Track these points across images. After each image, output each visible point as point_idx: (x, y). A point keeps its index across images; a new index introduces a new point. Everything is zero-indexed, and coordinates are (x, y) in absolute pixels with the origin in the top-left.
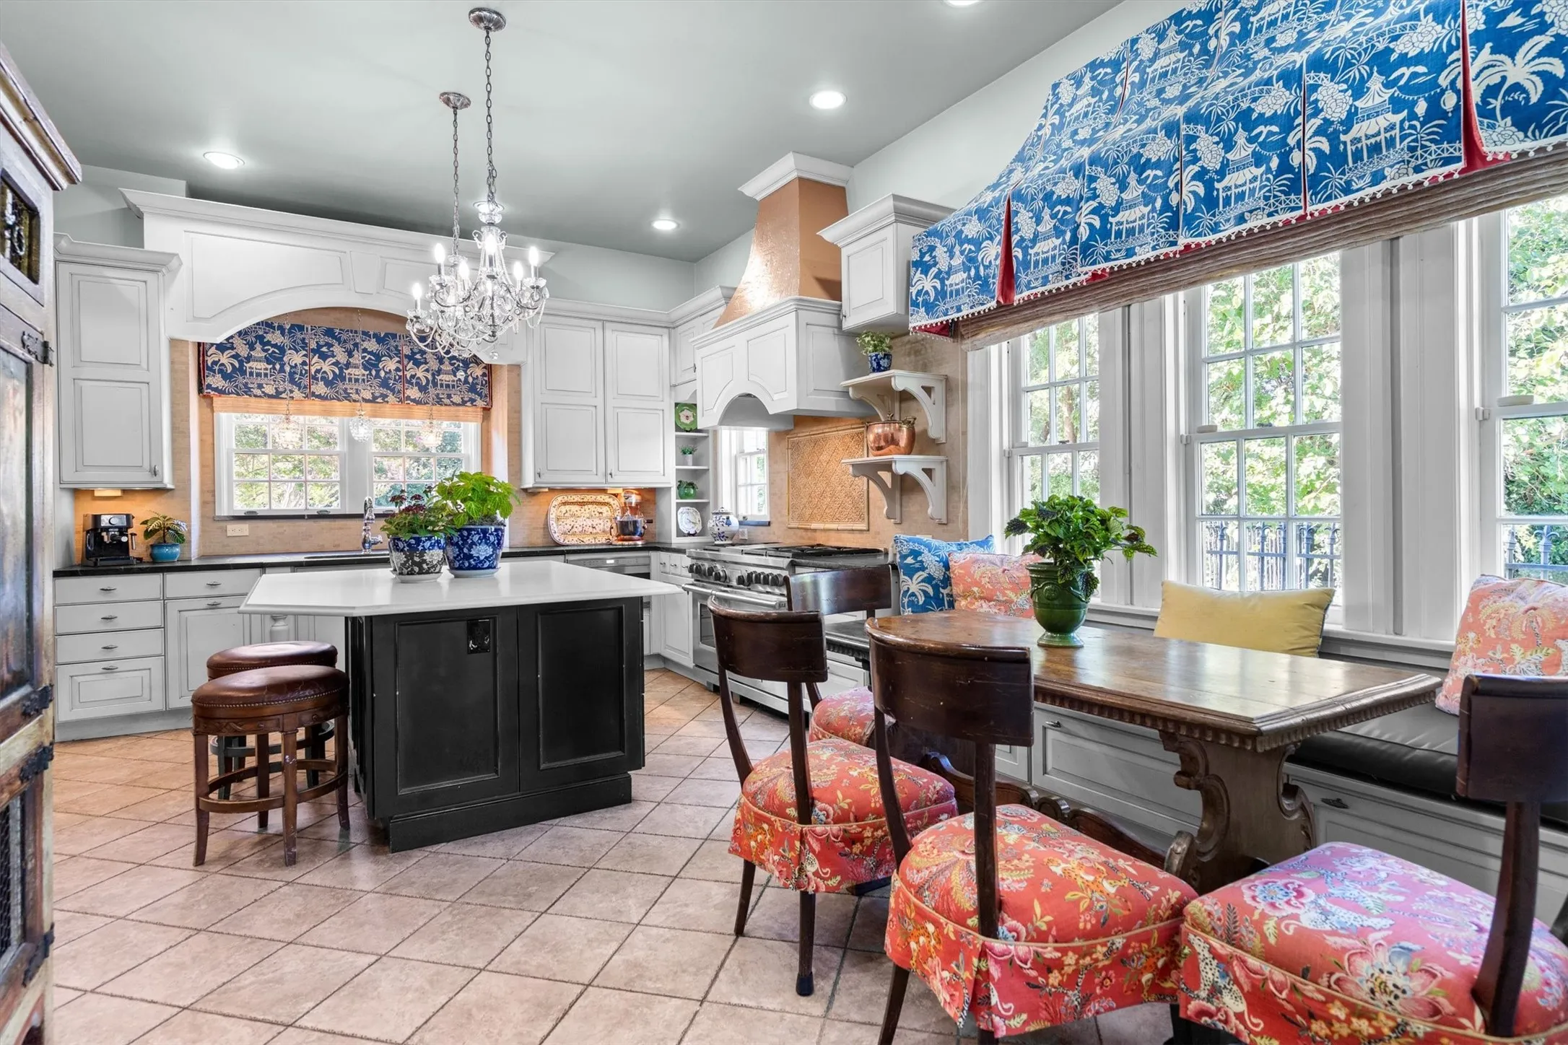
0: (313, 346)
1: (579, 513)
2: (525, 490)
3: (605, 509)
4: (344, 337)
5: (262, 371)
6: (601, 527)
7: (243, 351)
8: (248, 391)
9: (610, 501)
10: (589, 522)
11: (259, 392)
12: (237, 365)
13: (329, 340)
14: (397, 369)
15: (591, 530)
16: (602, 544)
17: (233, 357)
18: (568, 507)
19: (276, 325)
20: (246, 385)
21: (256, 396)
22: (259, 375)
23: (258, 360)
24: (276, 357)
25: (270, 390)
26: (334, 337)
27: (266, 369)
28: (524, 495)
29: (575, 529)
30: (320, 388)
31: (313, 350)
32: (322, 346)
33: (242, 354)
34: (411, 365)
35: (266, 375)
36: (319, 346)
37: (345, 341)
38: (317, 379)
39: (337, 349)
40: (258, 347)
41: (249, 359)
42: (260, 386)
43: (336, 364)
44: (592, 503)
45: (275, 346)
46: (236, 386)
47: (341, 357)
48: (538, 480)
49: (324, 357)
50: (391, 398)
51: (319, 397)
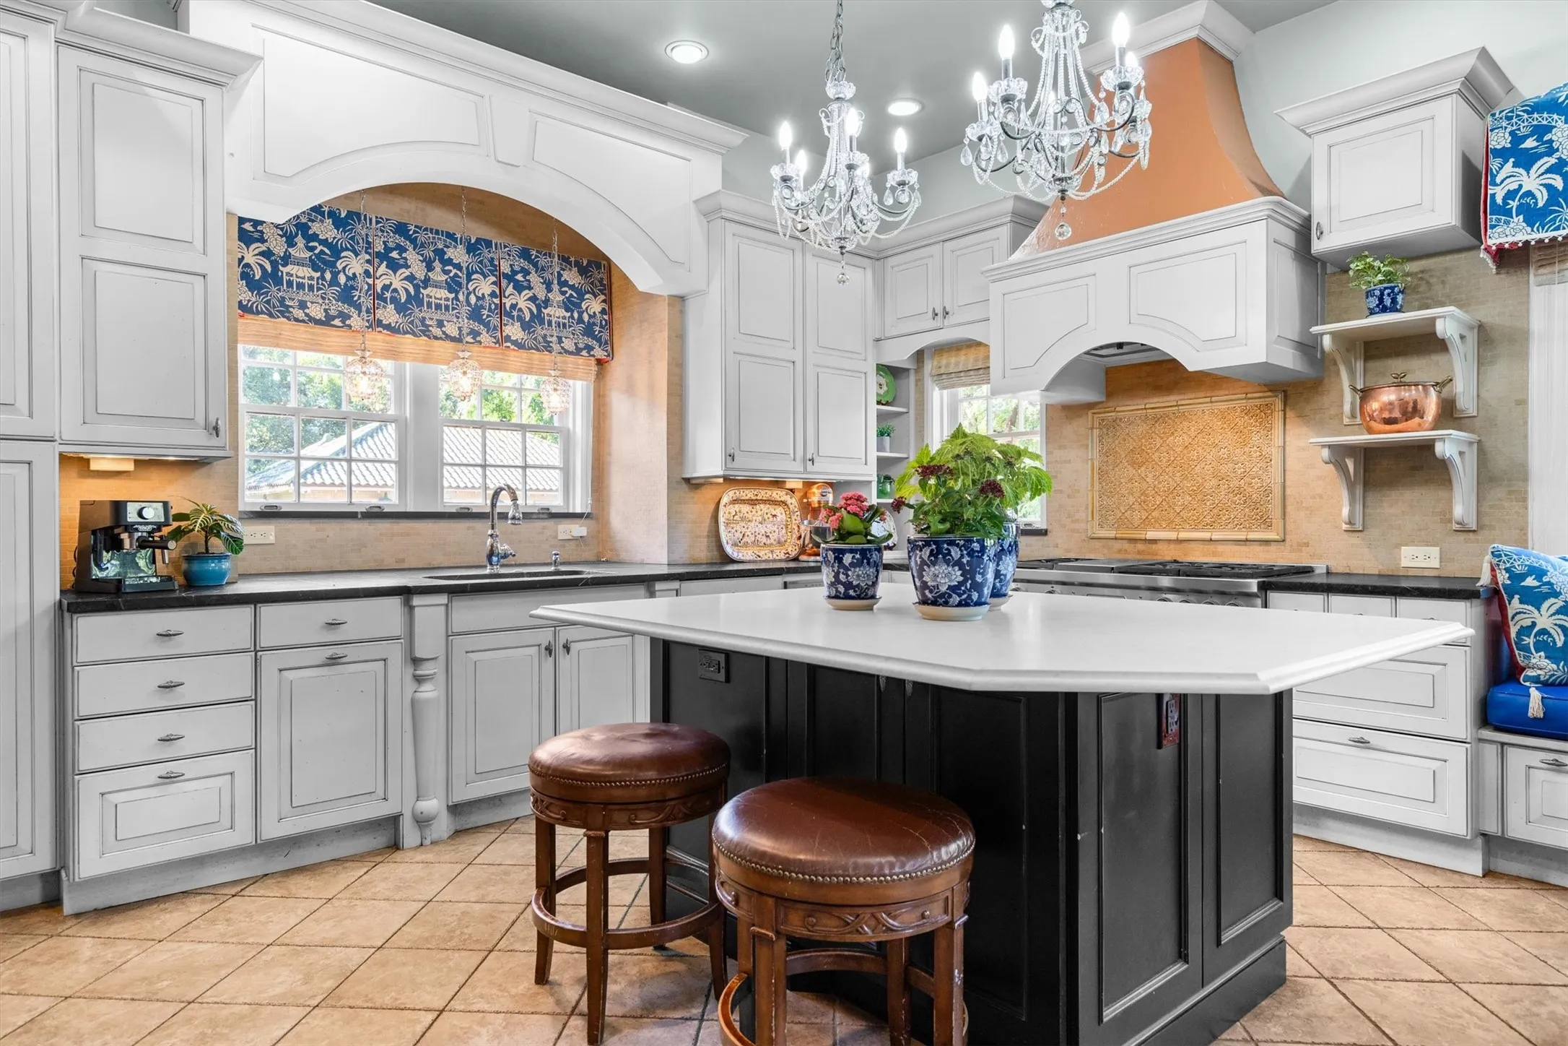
0: (379, 247)
1: (750, 516)
2: (687, 480)
3: (779, 511)
4: (421, 237)
5: (306, 281)
6: (776, 535)
7: (278, 247)
8: (285, 312)
9: (787, 498)
10: (762, 529)
11: (299, 314)
12: (269, 268)
13: (401, 241)
14: (493, 294)
15: (764, 540)
16: (781, 561)
17: (262, 254)
18: (737, 507)
19: (326, 209)
20: (282, 300)
21: (297, 320)
22: (300, 286)
23: (299, 263)
24: (325, 261)
25: (316, 311)
26: (408, 238)
27: (311, 278)
28: (684, 486)
29: (746, 539)
30: (389, 314)
31: (378, 254)
32: (392, 250)
33: (276, 251)
34: (510, 290)
35: (311, 288)
36: (388, 250)
37: (422, 246)
38: (385, 300)
39: (412, 256)
40: (300, 241)
41: (286, 259)
42: (303, 305)
43: (411, 278)
44: (765, 502)
45: (324, 242)
46: (268, 302)
47: (418, 270)
48: (729, 465)
49: (394, 266)
50: (485, 337)
51: (388, 327)
